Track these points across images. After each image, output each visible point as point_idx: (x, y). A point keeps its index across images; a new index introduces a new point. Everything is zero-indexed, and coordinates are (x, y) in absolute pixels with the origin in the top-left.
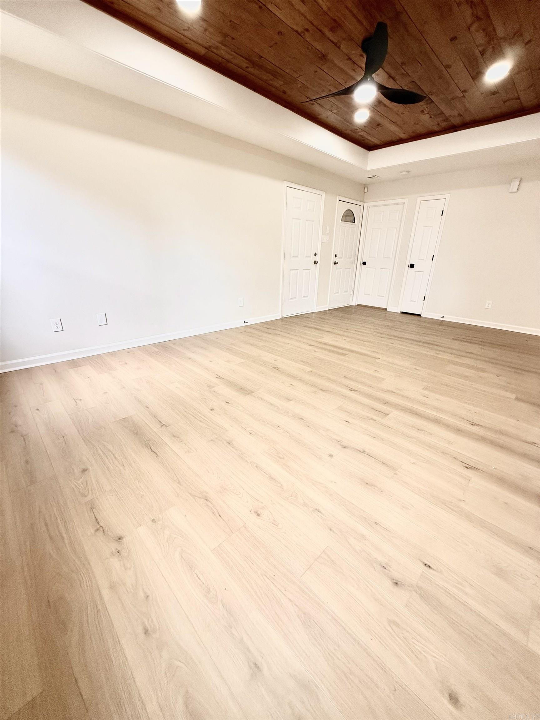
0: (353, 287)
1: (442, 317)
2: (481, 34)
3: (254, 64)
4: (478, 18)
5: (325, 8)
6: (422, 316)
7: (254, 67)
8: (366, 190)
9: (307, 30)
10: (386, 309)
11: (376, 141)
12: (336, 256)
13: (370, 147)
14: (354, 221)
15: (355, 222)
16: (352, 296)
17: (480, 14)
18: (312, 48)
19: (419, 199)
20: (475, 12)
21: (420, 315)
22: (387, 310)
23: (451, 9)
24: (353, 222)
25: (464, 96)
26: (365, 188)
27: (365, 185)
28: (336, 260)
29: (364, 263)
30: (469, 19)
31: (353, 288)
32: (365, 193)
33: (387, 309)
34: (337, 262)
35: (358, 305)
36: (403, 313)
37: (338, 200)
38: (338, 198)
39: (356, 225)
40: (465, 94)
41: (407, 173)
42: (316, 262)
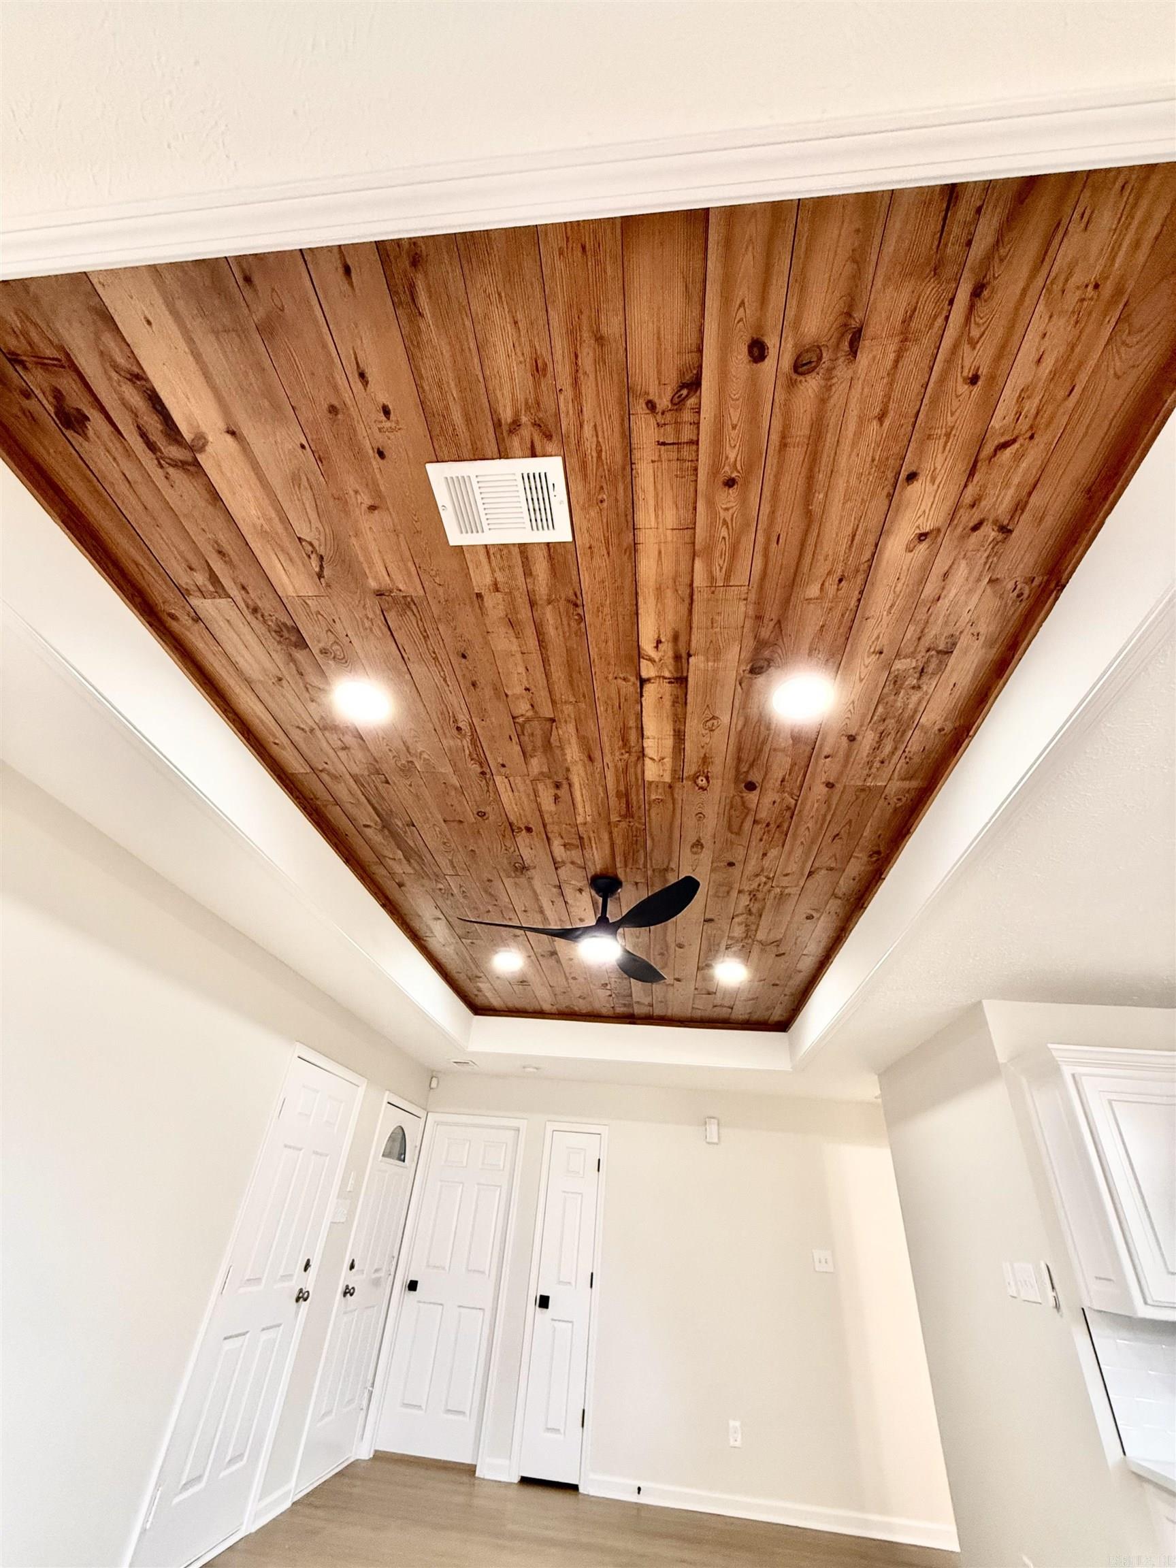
0: (370, 1377)
1: (639, 1493)
2: (743, 928)
3: (386, 826)
4: (750, 913)
5: (580, 820)
6: (581, 1490)
7: (381, 831)
8: (434, 1084)
9: (529, 830)
10: (471, 1470)
11: (496, 1002)
12: (352, 1267)
13: (478, 1008)
14: (403, 1157)
15: (404, 1161)
16: (363, 1414)
17: (754, 910)
18: (515, 851)
19: (550, 1127)
20: (752, 905)
21: (574, 1488)
22: (477, 1475)
23: (728, 893)
24: (400, 1160)
25: (673, 985)
26: (434, 1079)
27: (433, 1071)
28: (353, 1279)
29: (413, 1286)
30: (741, 909)
31: (371, 1381)
32: (431, 1088)
33: (475, 1466)
34: (353, 1288)
35: (379, 1457)
36: (526, 1481)
37: (385, 1101)
38: (387, 1097)
39: (406, 1168)
40: (676, 982)
41: (535, 1070)
42: (306, 1295)
